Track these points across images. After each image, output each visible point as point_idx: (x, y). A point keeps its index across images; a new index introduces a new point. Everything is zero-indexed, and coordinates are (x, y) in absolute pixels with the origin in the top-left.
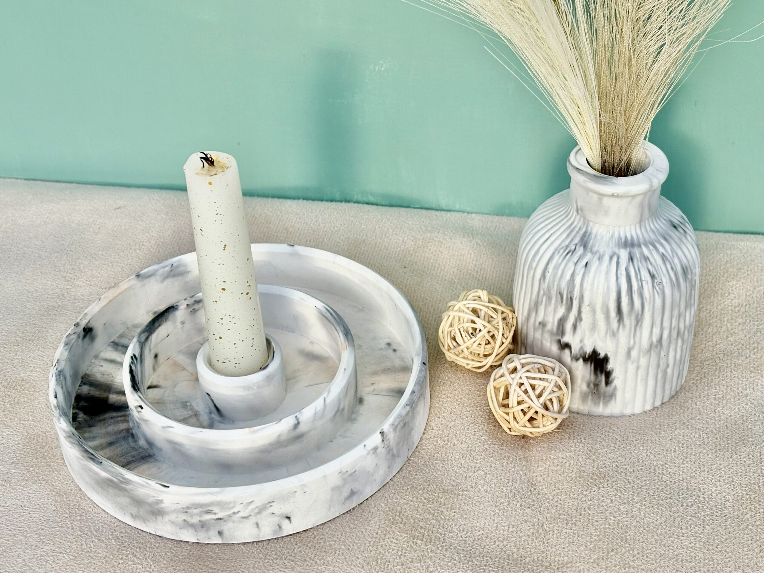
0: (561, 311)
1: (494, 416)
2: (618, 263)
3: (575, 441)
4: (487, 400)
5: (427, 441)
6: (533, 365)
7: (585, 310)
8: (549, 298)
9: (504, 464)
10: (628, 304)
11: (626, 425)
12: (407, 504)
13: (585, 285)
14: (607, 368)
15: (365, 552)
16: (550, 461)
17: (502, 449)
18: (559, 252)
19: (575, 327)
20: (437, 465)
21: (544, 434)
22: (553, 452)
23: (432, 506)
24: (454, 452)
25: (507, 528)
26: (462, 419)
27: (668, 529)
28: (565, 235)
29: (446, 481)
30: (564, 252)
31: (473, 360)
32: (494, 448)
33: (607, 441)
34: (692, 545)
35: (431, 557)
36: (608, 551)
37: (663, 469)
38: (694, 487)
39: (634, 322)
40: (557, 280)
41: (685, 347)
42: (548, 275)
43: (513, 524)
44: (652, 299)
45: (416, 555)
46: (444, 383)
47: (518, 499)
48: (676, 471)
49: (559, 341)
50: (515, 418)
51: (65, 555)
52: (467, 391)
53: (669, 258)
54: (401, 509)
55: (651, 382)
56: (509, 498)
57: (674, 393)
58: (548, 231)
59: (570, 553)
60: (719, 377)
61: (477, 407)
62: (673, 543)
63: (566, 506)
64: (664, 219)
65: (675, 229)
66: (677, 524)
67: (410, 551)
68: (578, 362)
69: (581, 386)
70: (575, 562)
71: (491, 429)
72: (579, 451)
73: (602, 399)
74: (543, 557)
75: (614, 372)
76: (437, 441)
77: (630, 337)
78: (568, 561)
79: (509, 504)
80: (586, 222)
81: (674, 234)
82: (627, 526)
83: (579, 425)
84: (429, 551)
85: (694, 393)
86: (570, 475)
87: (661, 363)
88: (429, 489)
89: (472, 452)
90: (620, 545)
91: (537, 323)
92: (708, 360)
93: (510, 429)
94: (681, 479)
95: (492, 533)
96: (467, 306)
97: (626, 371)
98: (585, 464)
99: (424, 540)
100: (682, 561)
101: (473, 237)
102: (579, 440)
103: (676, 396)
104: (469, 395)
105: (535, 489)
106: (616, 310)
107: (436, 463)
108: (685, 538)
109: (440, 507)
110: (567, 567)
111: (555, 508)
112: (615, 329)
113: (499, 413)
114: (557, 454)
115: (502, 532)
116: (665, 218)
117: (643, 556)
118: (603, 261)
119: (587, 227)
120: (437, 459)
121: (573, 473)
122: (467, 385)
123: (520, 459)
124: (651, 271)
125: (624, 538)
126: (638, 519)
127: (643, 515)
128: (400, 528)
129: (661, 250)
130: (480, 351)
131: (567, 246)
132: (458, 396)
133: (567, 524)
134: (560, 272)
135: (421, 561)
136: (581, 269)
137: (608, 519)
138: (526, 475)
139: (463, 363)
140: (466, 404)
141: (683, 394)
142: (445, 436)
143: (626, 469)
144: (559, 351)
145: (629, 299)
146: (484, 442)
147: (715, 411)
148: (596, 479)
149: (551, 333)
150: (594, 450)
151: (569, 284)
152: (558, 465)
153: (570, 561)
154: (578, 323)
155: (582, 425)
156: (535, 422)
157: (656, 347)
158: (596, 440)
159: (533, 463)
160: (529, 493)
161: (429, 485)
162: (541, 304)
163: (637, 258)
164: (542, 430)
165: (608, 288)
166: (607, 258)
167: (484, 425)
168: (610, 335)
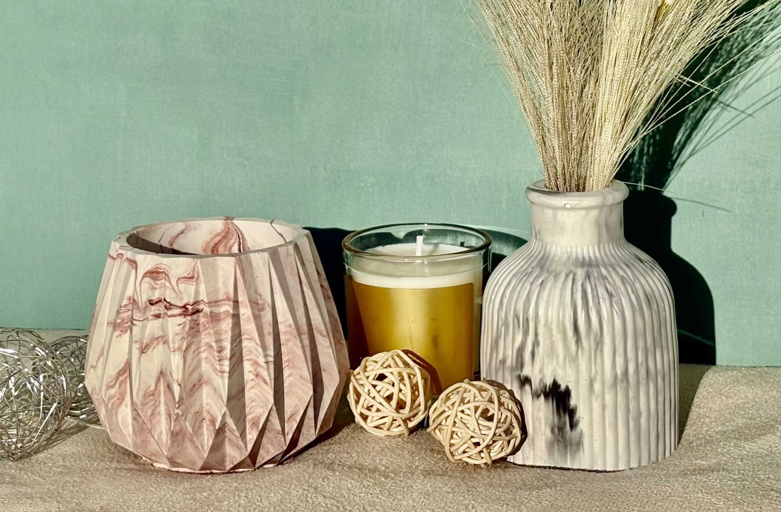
0: (519, 339)
2: (574, 280)
7: (541, 331)
8: (507, 327)
10: (585, 323)
13: (540, 302)
14: (570, 405)
18: (516, 277)
19: (533, 354)
28: (523, 263)
30: (521, 276)
39: (593, 345)
40: (514, 303)
44: (611, 319)
49: (520, 376)
53: (630, 282)
65: (640, 261)
68: (539, 399)
69: (546, 432)
73: (568, 448)
75: (578, 409)
77: (591, 365)
80: (544, 245)
81: (639, 266)
87: (631, 406)
91: (498, 362)
97: (591, 410)
106: (573, 329)
112: (574, 353)
118: (559, 279)
119: (545, 250)
124: (609, 290)
129: (621, 273)
131: (524, 272)
134: (516, 294)
136: (536, 289)
144: (519, 390)
145: (585, 315)
149: (512, 369)
151: (525, 305)
154: (536, 349)
157: (622, 381)
163: (595, 277)
165: (563, 304)
166: (563, 276)
168: (569, 361)
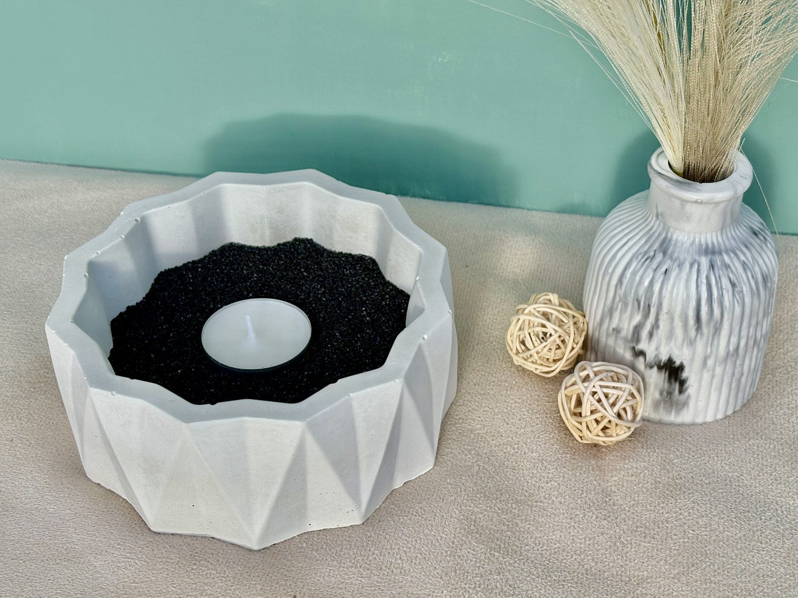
0: (637, 318)
1: (564, 423)
2: (698, 271)
3: (649, 450)
4: (557, 406)
5: (497, 448)
6: (606, 374)
7: (663, 317)
8: (626, 305)
9: (578, 474)
10: (707, 313)
11: (698, 434)
12: (481, 513)
13: (664, 292)
14: (682, 377)
15: (443, 562)
16: (623, 471)
17: (574, 459)
18: (637, 258)
19: (651, 335)
20: (508, 474)
21: (618, 443)
22: (627, 461)
23: (506, 517)
24: (525, 461)
25: (583, 540)
26: (532, 426)
27: (748, 543)
28: (643, 241)
29: (519, 491)
30: (642, 258)
31: (542, 365)
32: (566, 457)
33: (681, 450)
34: (773, 559)
35: (509, 570)
36: (688, 565)
37: (739, 481)
38: (772, 500)
39: (712, 331)
40: (635, 286)
41: (759, 355)
42: (625, 281)
43: (590, 536)
44: (732, 308)
45: (494, 568)
46: (511, 387)
47: (594, 511)
48: (752, 483)
49: (634, 348)
50: (587, 427)
51: (136, 561)
52: (536, 397)
53: (750, 266)
54: (476, 518)
55: (725, 390)
56: (584, 510)
57: (745, 401)
58: (626, 235)
59: (650, 567)
60: (791, 386)
61: (547, 414)
62: (753, 557)
63: (643, 519)
64: (746, 226)
65: (755, 236)
66: (756, 538)
67: (488, 563)
68: (652, 370)
69: (654, 393)
70: (655, 577)
71: (562, 438)
72: (653, 461)
73: (674, 407)
74: (622, 571)
75: (689, 380)
76: (506, 449)
77: (707, 347)
78: (648, 576)
79: (584, 516)
80: (666, 228)
81: (755, 241)
82: (706, 540)
83: (651, 433)
84: (507, 564)
85: (766, 402)
86: (646, 485)
87: (736, 371)
88: (502, 499)
89: (544, 462)
90: (700, 559)
91: (611, 329)
92: (780, 368)
93: (581, 437)
94: (758, 491)
95: (569, 546)
96: (538, 309)
97: (701, 380)
98: (660, 475)
99: (501, 552)
100: (763, 576)
101: (535, 236)
102: (653, 450)
103: (747, 405)
104: (538, 401)
105: (610, 500)
106: (695, 318)
107: (507, 472)
108: (765, 552)
109: (515, 518)
110: (648, 583)
111: (632, 520)
112: (693, 338)
113: (571, 422)
114: (631, 464)
115: (578, 544)
116: (746, 224)
117: (724, 571)
118: (684, 268)
119: (667, 233)
120: (507, 467)
121: (649, 484)
122: (536, 391)
123: (593, 468)
124: (732, 280)
125: (704, 553)
126: (717, 533)
127: (721, 529)
128: (476, 538)
129: (742, 258)
130: (550, 356)
131: (646, 253)
132: (527, 402)
133: (645, 537)
134: (638, 278)
135: (499, 573)
136: (659, 277)
137: (687, 533)
138: (600, 485)
139: (531, 367)
140: (535, 411)
141: (755, 403)
142: (515, 444)
143: (702, 480)
144: (632, 358)
145: (708, 307)
146: (555, 452)
147: (788, 420)
148: (672, 491)
149: (626, 340)
150: (668, 461)
151: (648, 291)
152: (632, 475)
153: (650, 575)
154: (655, 331)
155: (654, 434)
156: (608, 431)
157: (733, 355)
158: (670, 450)
159: (606, 472)
160: (605, 504)
161: (501, 494)
162: (616, 310)
163: (718, 266)
164: (615, 439)
165: (688, 296)
166: (687, 265)
167: (555, 434)
168: (687, 344)
